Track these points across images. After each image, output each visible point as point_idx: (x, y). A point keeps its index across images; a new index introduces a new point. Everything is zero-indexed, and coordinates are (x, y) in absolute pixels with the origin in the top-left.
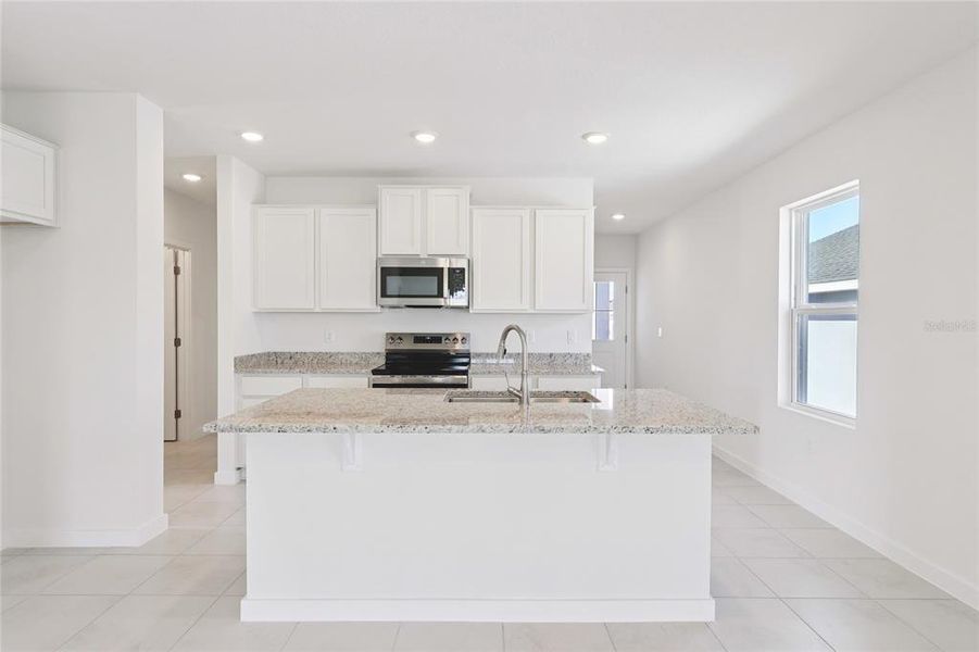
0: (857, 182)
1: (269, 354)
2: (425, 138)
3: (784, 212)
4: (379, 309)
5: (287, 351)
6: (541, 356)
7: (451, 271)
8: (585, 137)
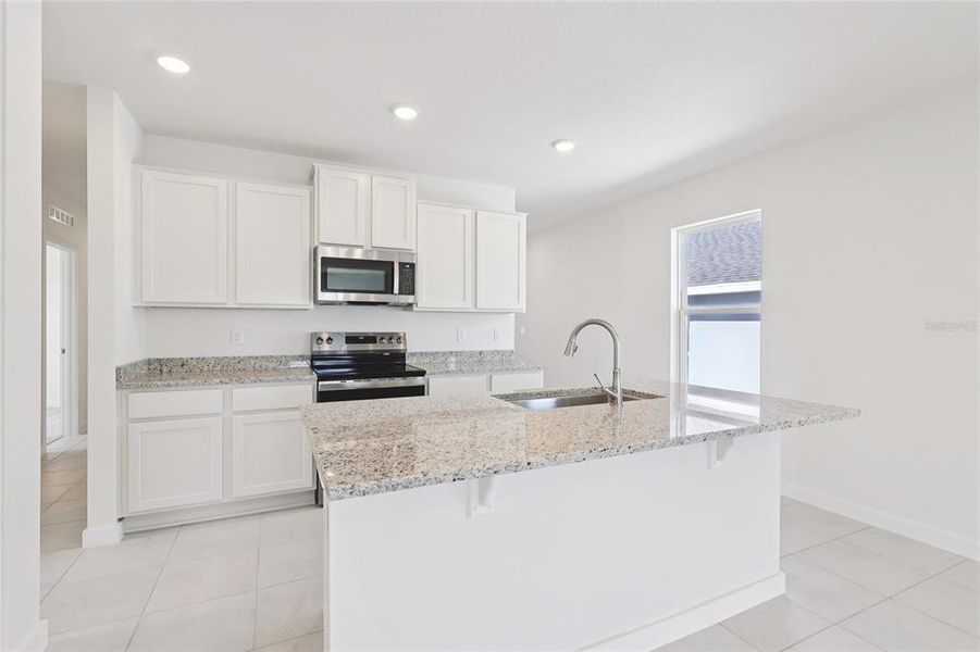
0: (759, 210)
1: (149, 362)
2: (406, 113)
3: (673, 232)
4: (311, 306)
5: (178, 356)
6: (471, 354)
7: (402, 265)
8: (553, 144)
